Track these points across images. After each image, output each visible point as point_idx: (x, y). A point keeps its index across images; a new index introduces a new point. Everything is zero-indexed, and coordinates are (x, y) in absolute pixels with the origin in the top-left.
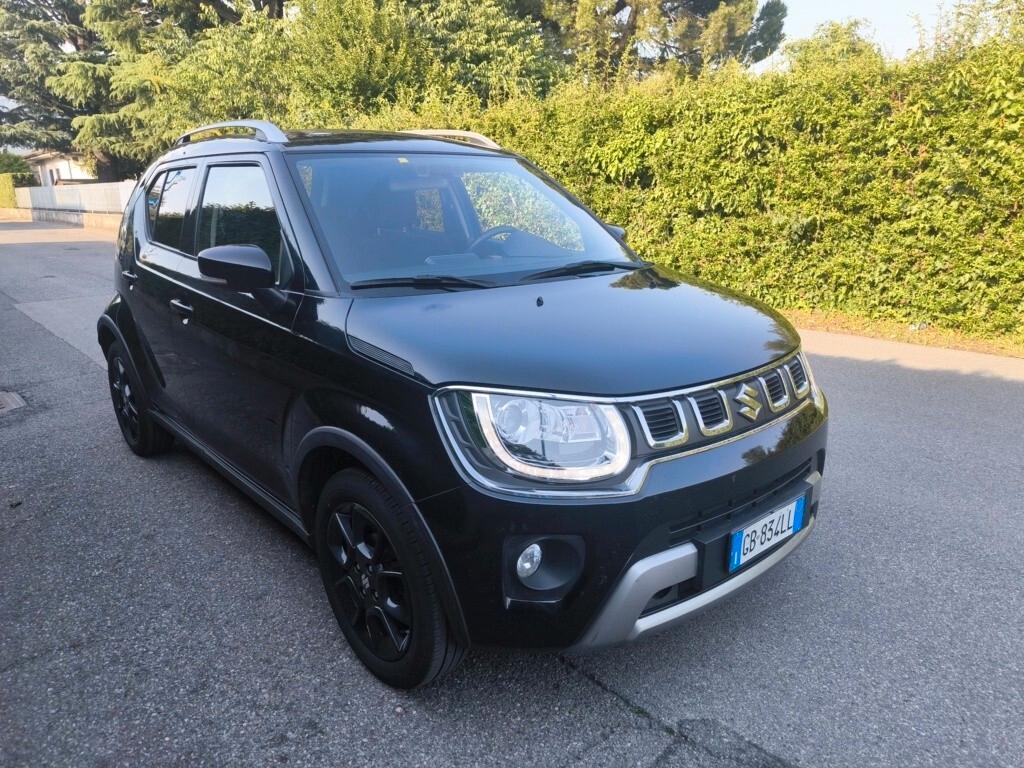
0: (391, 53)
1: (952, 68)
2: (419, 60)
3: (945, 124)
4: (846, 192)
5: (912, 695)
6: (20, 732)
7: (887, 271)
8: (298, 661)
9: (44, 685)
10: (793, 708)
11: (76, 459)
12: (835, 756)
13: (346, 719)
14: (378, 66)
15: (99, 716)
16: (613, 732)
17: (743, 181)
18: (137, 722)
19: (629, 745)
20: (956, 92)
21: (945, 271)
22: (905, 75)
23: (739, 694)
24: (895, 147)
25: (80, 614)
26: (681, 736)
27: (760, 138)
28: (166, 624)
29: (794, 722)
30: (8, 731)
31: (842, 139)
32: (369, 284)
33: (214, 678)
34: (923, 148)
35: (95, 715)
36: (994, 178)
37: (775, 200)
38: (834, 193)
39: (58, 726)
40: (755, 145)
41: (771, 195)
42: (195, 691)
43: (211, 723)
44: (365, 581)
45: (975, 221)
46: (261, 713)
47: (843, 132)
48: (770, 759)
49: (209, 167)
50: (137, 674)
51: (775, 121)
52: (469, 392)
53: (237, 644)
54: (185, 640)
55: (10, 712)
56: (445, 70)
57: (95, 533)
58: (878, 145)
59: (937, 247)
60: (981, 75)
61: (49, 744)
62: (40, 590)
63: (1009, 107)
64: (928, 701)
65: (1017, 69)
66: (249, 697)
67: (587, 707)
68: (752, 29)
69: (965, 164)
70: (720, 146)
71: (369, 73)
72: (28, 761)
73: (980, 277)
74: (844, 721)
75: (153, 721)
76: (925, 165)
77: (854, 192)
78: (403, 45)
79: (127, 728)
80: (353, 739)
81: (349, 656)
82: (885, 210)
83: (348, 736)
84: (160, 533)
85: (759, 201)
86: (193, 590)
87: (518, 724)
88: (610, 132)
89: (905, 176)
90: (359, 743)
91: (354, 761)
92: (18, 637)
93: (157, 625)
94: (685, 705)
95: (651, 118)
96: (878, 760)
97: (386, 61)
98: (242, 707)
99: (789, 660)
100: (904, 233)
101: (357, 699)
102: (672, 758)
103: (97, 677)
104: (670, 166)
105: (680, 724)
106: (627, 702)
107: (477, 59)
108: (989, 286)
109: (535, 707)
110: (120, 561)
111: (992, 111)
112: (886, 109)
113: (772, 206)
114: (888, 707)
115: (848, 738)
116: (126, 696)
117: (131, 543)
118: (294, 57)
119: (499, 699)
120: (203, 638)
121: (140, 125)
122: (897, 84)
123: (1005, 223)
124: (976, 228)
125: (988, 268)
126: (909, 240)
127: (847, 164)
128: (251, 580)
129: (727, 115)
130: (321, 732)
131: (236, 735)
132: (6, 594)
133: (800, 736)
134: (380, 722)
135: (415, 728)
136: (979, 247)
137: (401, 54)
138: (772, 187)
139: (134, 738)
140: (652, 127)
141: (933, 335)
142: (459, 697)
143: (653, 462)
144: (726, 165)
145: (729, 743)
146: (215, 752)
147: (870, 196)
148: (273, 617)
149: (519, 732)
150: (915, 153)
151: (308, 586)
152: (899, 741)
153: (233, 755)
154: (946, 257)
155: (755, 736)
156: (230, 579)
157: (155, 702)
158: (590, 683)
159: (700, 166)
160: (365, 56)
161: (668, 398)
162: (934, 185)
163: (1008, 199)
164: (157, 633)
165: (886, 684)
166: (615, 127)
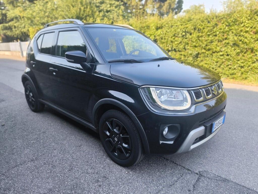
0: (85, 9)
1: (233, 15)
2: (92, 11)
3: (231, 28)
4: (207, 45)
5: (252, 163)
6: (24, 183)
7: (217, 65)
8: (96, 162)
9: (27, 171)
10: (225, 167)
11: (17, 113)
12: (239, 178)
13: (113, 175)
14: (82, 12)
15: (45, 178)
16: (183, 175)
17: (180, 43)
18: (56, 179)
19: (188, 178)
20: (234, 21)
21: (230, 65)
22: (221, 16)
23: (211, 164)
24: (218, 34)
25: (31, 152)
26: (200, 175)
27: (185, 32)
28: (56, 154)
29: (227, 170)
30: (20, 183)
31: (206, 32)
32: (113, 61)
33: (74, 167)
34: (225, 34)
35: (44, 178)
36: (243, 42)
37: (189, 47)
38: (204, 46)
39: (34, 181)
40: (184, 34)
41: (188, 46)
42: (70, 170)
43: (77, 178)
44: (116, 139)
45: (238, 52)
46: (90, 175)
47: (206, 30)
48: (224, 179)
49: (59, 32)
50: (52, 167)
51: (189, 27)
52: (149, 87)
53: (78, 158)
54: (63, 158)
55: (19, 178)
56: (99, 14)
57: (28, 132)
58: (214, 34)
59: (229, 59)
60: (240, 16)
61: (33, 186)
62: (17, 147)
63: (246, 25)
64: (256, 164)
65: (248, 15)
66: (85, 171)
67: (174, 169)
68: (175, 6)
69: (236, 38)
70: (175, 34)
71: (79, 14)
72: (28, 190)
73: (239, 66)
74: (238, 169)
75: (61, 178)
76: (226, 39)
77: (209, 45)
78: (89, 7)
79: (54, 181)
80: (117, 180)
81: (109, 160)
82: (216, 50)
83: (115, 179)
84: (47, 131)
85: (185, 47)
86: (61, 145)
87: (159, 174)
88: (147, 30)
89: (221, 41)
90: (119, 181)
91: (119, 185)
92: (15, 159)
93: (54, 154)
94: (199, 168)
95: (157, 26)
96: (250, 178)
97: (84, 11)
98: (84, 174)
99: (220, 156)
100: (221, 55)
101: (114, 170)
102: (200, 180)
103: (41, 168)
104: (162, 39)
105: (199, 172)
106: (184, 168)
107: (108, 11)
108: (241, 68)
109: (161, 170)
110: (38, 139)
111: (242, 25)
112: (216, 25)
113: (188, 49)
114: (247, 165)
115: (241, 173)
116: (51, 172)
117: (40, 134)
118: (59, 9)
119: (152, 168)
120: (68, 157)
121: (15, 27)
122: (219, 18)
123: (245, 53)
124: (238, 54)
125: (241, 64)
126: (222, 57)
127: (207, 38)
128: (76, 142)
129: (177, 26)
130: (107, 179)
131: (85, 181)
132: (8, 148)
133: (229, 173)
134: (122, 175)
135: (132, 177)
136: (239, 59)
137: (88, 10)
138: (188, 44)
139: (57, 183)
140: (157, 29)
141: (228, 80)
142: (141, 168)
143: (196, 105)
144: (176, 39)
145: (213, 176)
146: (81, 185)
147: (213, 46)
148: (85, 151)
149: (159, 176)
150: (223, 36)
151: (92, 143)
152: (253, 173)
153: (86, 186)
154: (231, 61)
155: (218, 174)
156: (70, 142)
157: (60, 174)
158: (173, 163)
159: (170, 39)
160: (79, 10)
161: (198, 89)
162: (228, 44)
163: (246, 47)
164: (55, 156)
165: (245, 160)
166: (148, 29)
